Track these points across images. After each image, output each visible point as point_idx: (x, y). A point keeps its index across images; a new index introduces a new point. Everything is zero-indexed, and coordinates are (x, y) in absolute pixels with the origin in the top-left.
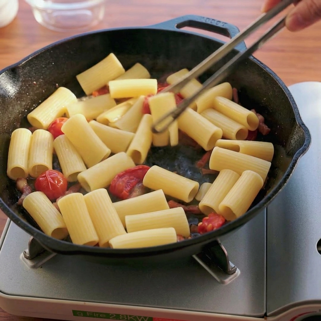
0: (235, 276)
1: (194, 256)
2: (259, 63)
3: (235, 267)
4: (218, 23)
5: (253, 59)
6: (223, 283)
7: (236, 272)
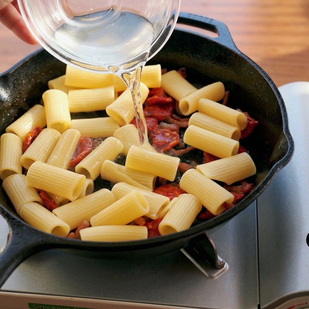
0: (224, 270)
1: (182, 250)
2: (247, 58)
3: (223, 261)
4: (206, 19)
5: (240, 55)
6: (212, 277)
7: (225, 266)
